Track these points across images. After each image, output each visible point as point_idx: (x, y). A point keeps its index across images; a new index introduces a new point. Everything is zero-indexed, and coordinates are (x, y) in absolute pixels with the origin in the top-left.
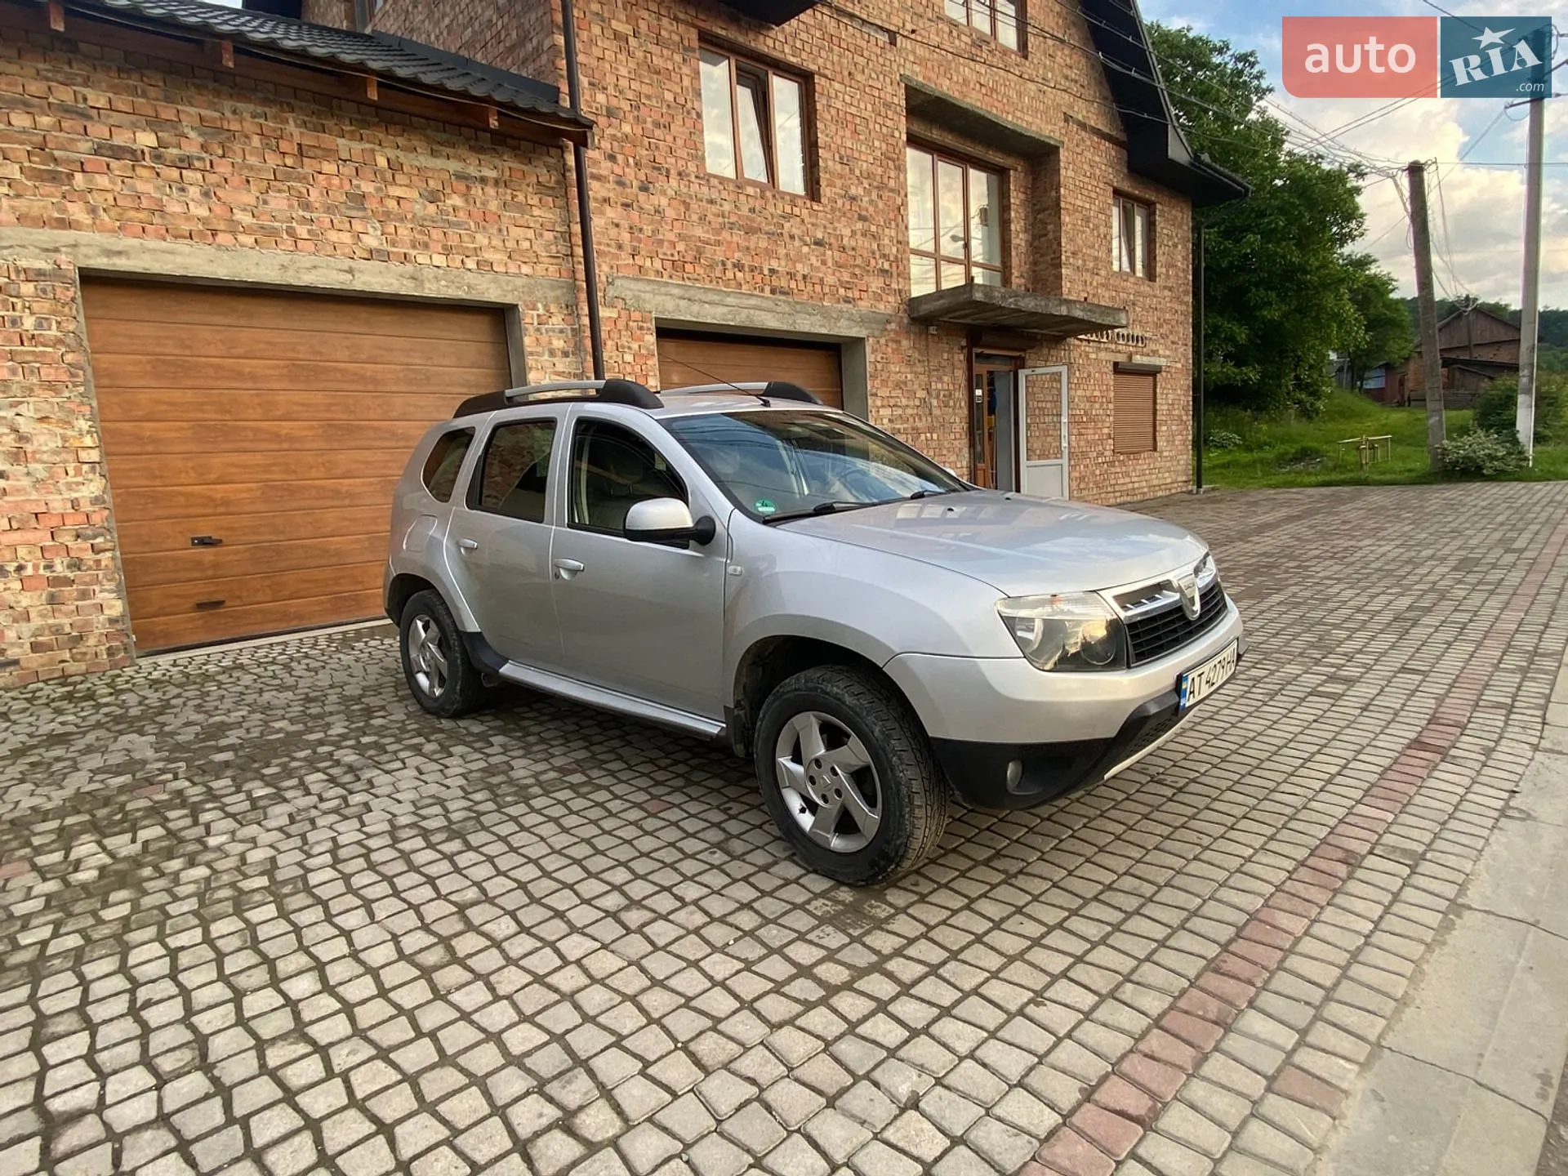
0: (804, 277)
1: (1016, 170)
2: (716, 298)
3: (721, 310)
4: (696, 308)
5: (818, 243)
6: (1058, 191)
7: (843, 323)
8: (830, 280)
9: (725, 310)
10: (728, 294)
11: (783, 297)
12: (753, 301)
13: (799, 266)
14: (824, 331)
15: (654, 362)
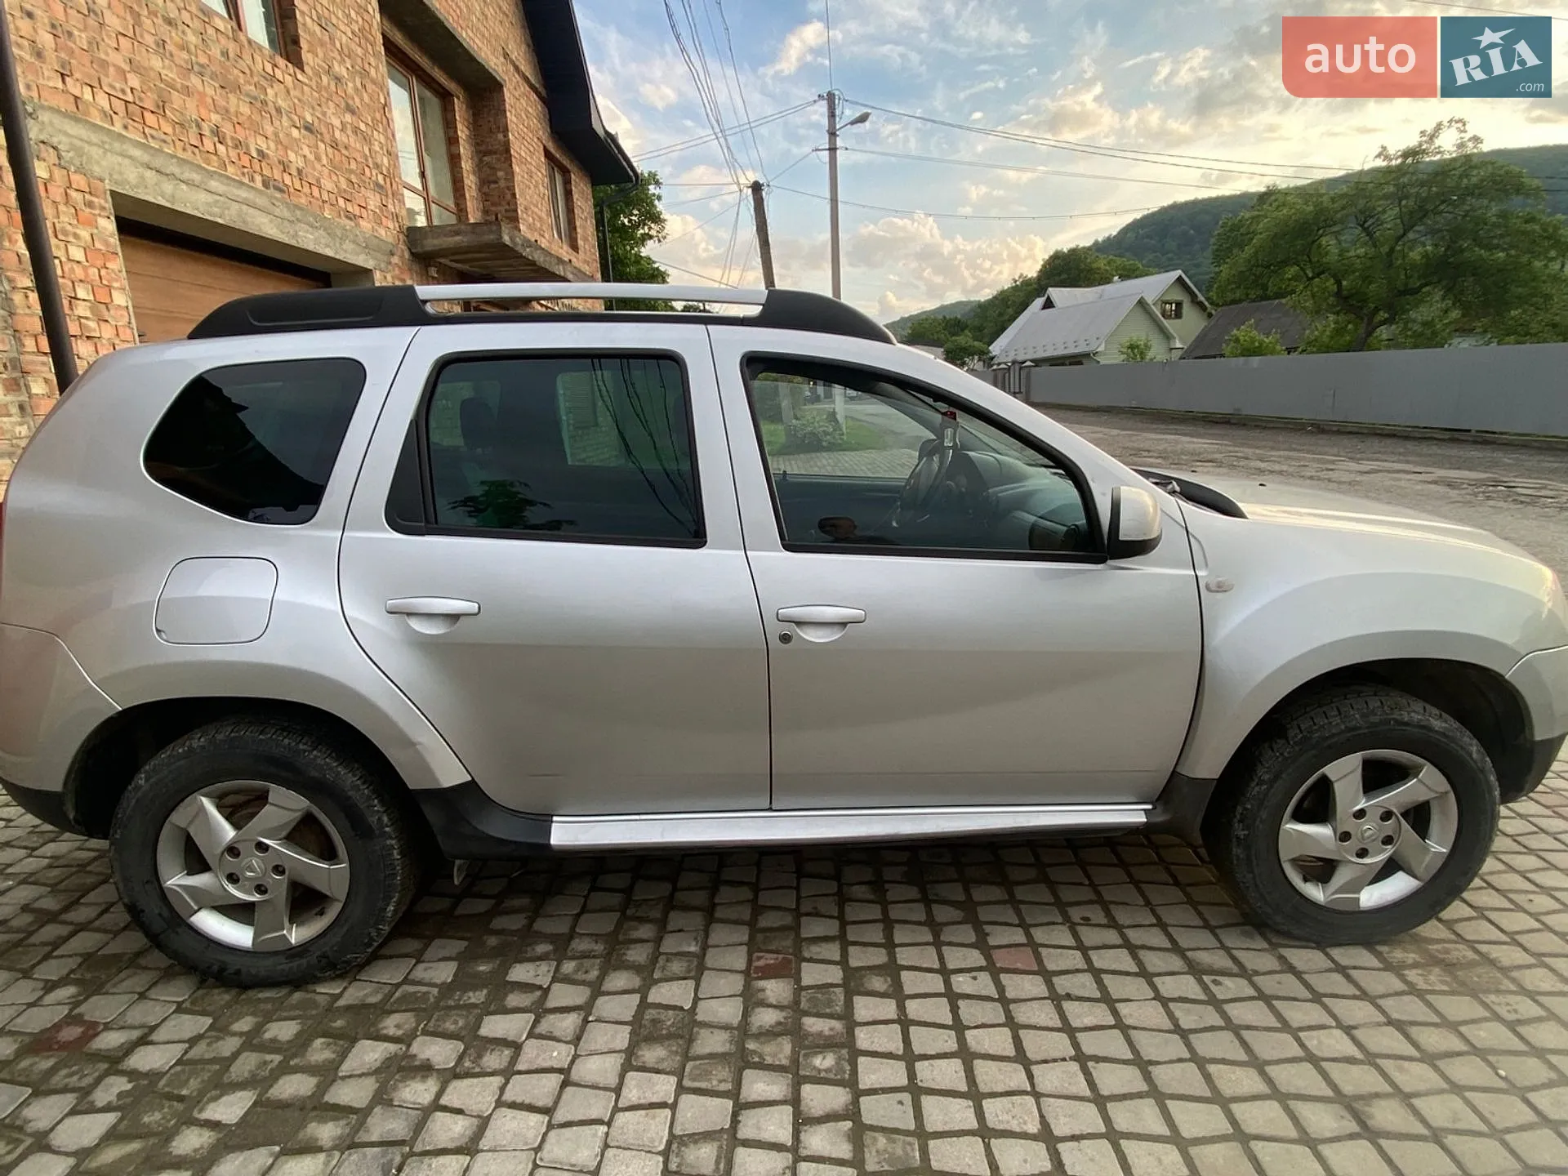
0: (300, 172)
1: (458, 98)
2: (196, 177)
3: (203, 197)
4: (168, 187)
5: (309, 128)
6: (506, 136)
7: (348, 246)
8: (328, 184)
9: (210, 198)
10: (211, 174)
11: (278, 195)
12: (243, 194)
13: (292, 156)
14: (329, 253)
15: (117, 264)
